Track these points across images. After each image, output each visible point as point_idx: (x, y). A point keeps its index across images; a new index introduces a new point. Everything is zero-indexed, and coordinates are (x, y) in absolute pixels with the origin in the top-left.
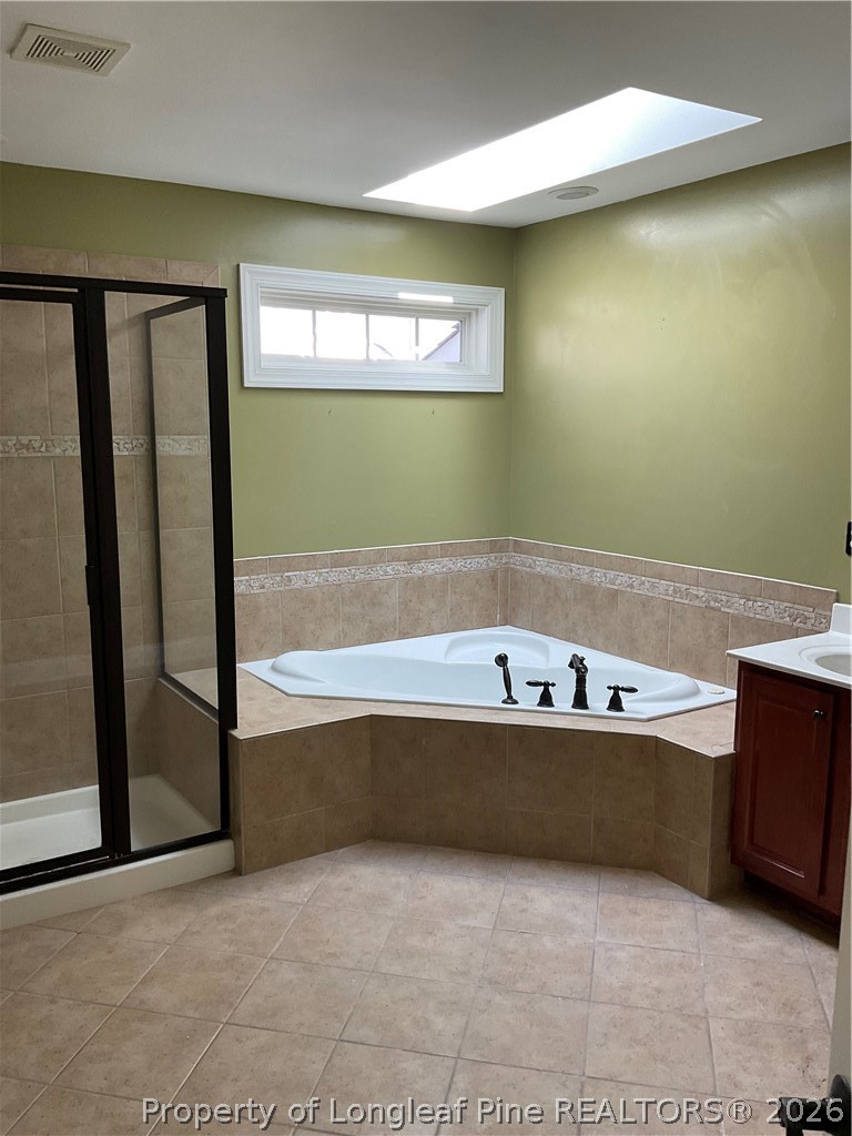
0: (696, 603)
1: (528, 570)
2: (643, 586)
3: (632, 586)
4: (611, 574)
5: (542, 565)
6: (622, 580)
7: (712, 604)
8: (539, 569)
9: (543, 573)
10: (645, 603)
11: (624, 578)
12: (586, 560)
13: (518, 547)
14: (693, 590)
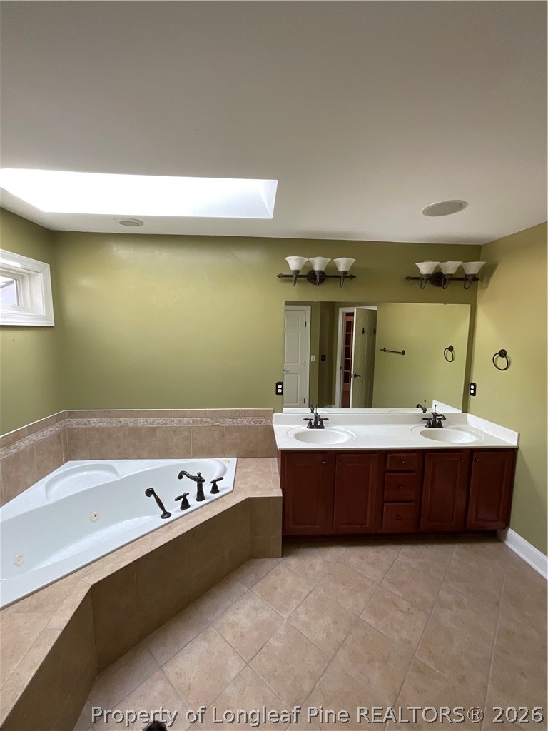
0: (206, 425)
1: (84, 427)
2: (173, 422)
3: (166, 424)
4: (151, 420)
5: (95, 422)
6: (159, 421)
7: (215, 424)
8: (93, 425)
9: (97, 426)
10: (175, 430)
11: (161, 420)
12: (131, 415)
13: (71, 415)
14: (204, 420)
